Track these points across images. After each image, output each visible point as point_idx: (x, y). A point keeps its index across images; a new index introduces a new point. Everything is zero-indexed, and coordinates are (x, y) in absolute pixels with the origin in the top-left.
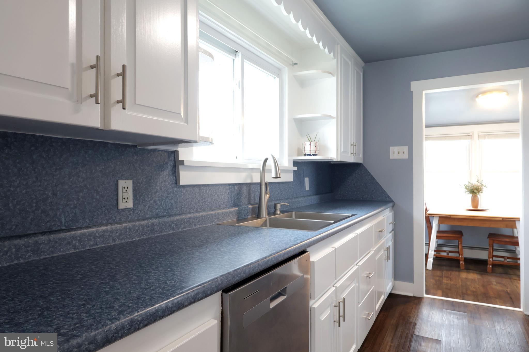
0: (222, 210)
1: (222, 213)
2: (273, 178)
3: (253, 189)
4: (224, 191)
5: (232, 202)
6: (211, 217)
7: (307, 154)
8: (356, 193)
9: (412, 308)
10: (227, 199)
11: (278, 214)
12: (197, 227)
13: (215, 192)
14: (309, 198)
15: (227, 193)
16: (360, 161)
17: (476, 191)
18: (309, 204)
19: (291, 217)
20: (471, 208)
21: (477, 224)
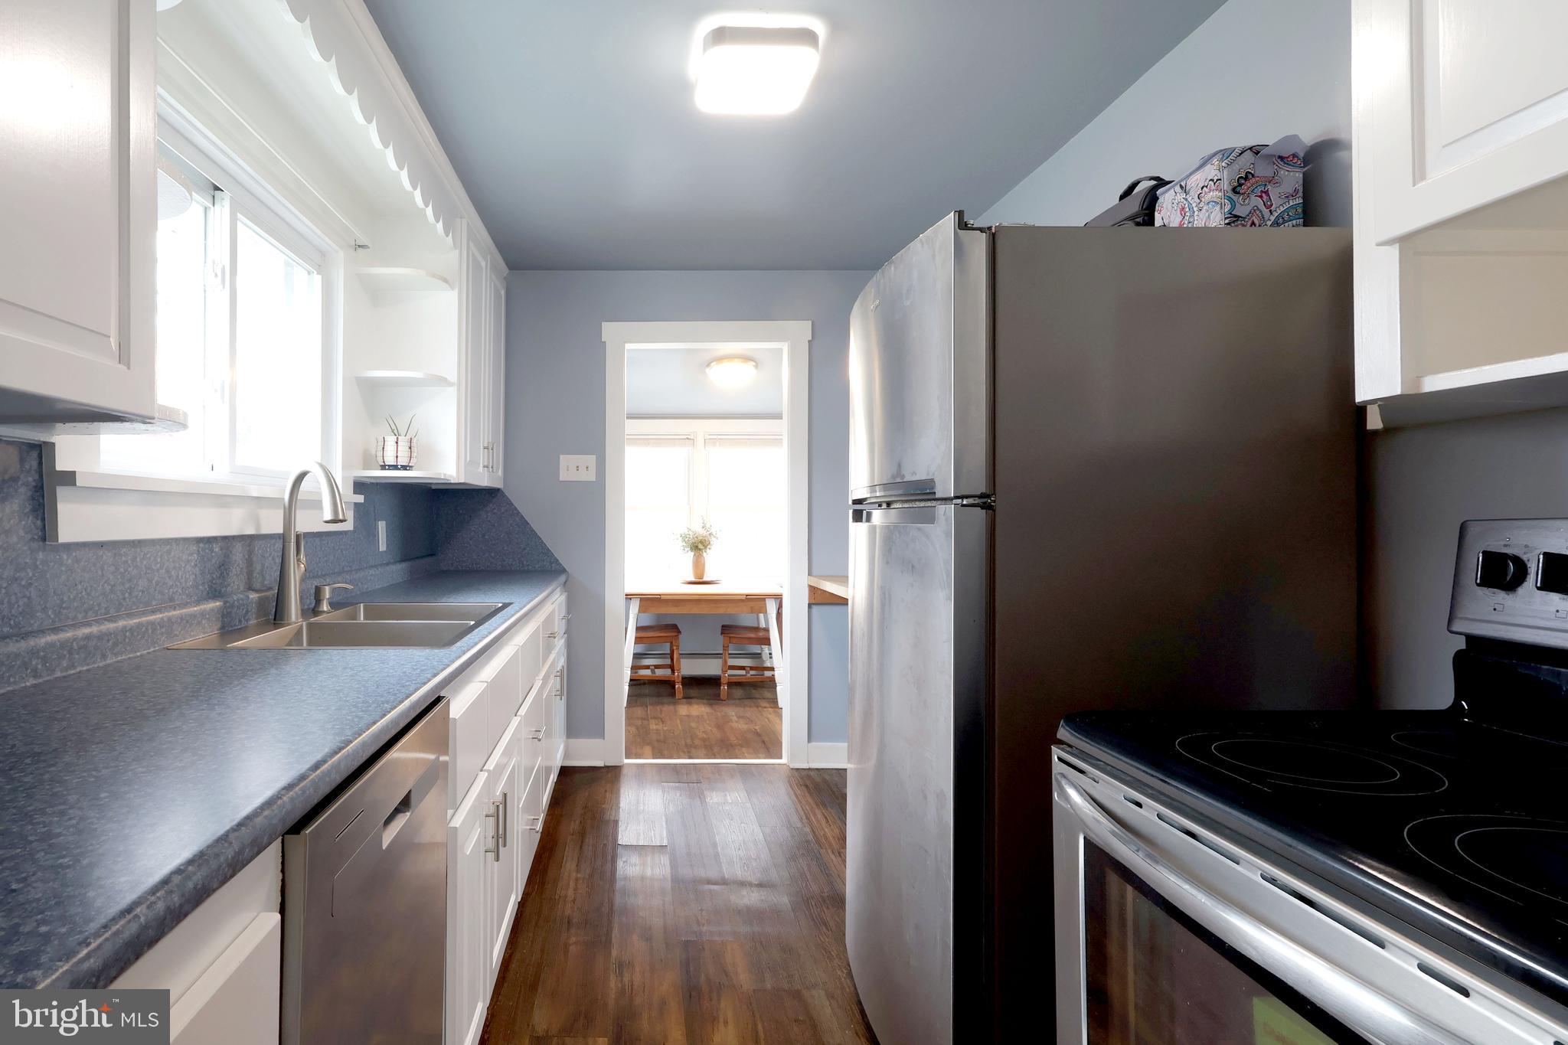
0: (179, 610)
1: (182, 619)
2: (327, 522)
3: (260, 551)
4: (185, 557)
5: (206, 586)
6: (150, 631)
7: (388, 466)
8: (487, 555)
9: (606, 791)
10: (191, 579)
11: (324, 612)
12: (108, 662)
13: (159, 560)
14: (388, 568)
15: (193, 564)
16: (497, 484)
17: (700, 546)
18: (388, 584)
19: (354, 617)
20: (693, 579)
21: (704, 610)
